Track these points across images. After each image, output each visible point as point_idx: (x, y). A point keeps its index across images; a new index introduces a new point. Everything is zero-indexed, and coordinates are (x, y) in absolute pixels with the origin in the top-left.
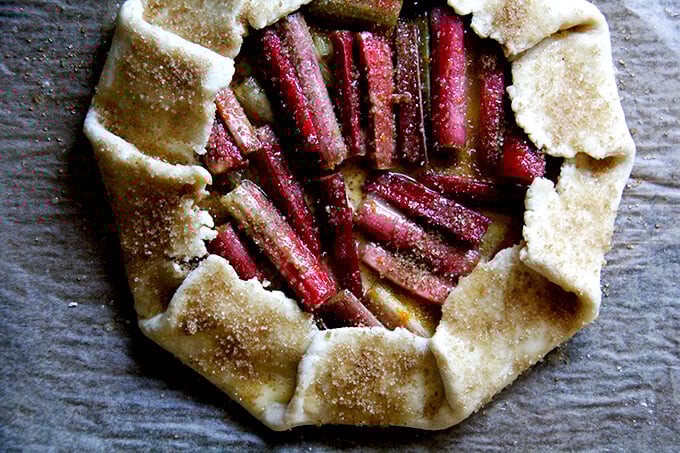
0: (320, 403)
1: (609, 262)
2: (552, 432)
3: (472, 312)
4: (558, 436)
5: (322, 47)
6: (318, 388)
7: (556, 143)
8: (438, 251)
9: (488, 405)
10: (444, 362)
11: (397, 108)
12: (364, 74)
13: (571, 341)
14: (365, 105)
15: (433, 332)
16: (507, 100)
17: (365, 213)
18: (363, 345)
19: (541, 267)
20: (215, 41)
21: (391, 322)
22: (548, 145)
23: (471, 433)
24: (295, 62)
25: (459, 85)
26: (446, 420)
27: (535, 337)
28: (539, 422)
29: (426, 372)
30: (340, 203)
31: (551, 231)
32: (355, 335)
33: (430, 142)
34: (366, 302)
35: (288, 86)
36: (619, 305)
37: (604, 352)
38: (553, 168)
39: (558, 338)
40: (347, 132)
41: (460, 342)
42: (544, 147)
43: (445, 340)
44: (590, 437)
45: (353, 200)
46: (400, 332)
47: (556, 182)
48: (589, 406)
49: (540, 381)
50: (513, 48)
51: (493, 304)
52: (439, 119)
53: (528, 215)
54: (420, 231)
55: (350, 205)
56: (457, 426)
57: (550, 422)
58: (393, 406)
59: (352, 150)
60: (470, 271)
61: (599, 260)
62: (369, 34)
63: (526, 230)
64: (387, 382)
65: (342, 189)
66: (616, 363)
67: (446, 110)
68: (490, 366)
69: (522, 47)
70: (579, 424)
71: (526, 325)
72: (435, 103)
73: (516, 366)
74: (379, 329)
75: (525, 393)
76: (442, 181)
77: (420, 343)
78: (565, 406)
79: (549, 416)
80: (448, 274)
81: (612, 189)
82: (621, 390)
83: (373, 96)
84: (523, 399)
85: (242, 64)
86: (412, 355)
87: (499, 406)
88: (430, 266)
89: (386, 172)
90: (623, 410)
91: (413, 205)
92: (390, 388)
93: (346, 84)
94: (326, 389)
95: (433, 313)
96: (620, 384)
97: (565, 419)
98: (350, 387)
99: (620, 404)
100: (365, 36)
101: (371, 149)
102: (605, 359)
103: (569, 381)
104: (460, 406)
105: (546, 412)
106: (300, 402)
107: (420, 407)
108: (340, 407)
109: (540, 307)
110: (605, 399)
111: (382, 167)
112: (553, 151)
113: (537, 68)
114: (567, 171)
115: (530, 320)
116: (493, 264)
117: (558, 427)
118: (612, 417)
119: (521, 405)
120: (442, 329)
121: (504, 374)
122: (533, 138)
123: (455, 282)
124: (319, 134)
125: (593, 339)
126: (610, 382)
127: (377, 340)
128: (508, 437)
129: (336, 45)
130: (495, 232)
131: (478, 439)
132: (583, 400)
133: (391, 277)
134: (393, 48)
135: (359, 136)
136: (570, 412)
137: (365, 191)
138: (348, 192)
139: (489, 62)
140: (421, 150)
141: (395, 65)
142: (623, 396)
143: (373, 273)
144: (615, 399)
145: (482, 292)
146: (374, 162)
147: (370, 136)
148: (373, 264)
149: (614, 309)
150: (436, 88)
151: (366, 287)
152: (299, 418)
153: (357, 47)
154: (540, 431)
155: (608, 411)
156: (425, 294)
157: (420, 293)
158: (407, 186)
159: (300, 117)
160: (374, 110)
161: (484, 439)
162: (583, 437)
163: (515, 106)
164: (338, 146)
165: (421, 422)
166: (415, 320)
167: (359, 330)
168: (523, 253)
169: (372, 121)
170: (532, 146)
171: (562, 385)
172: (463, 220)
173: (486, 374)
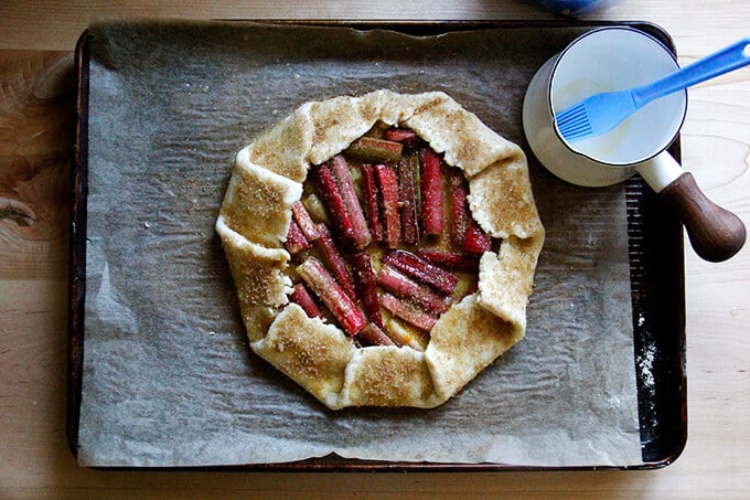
0: (359, 392)
1: (531, 302)
2: (498, 407)
3: (449, 335)
4: (501, 410)
5: (355, 174)
6: (357, 384)
7: (497, 230)
8: (427, 297)
9: (460, 392)
10: (432, 367)
11: (401, 210)
12: (380, 190)
13: (508, 351)
14: (382, 209)
15: (426, 348)
16: (467, 205)
17: (383, 276)
18: (383, 357)
19: (490, 307)
20: (291, 173)
21: (400, 343)
22: (493, 231)
23: (449, 410)
24: (339, 184)
25: (437, 196)
26: (435, 402)
27: (487, 350)
28: (491, 401)
29: (422, 372)
30: (367, 270)
31: (495, 284)
32: (378, 351)
33: (421, 231)
34: (384, 330)
35: (335, 199)
36: (538, 328)
37: (529, 357)
38: (495, 245)
39: (501, 350)
40: (371, 226)
41: (442, 354)
42: (490, 232)
43: (432, 353)
44: (521, 409)
45: (375, 267)
46: (405, 348)
47: (498, 253)
48: (519, 391)
49: (491, 376)
50: (470, 172)
51: (462, 330)
52: (426, 217)
53: (481, 274)
54: (416, 285)
55: (374, 271)
56: (442, 405)
57: (497, 401)
58: (403, 394)
59: (374, 237)
60: (447, 310)
61: (524, 301)
62: (383, 166)
63: (480, 284)
64: (399, 380)
65: (368, 261)
66: (536, 364)
67: (430, 211)
68: (461, 369)
69: (475, 171)
70: (515, 402)
71: (481, 343)
72: (423, 207)
73: (476, 368)
74: (393, 347)
75: (482, 384)
76: (428, 255)
77: (418, 355)
78: (506, 391)
79: (497, 398)
80: (433, 311)
81: (532, 257)
82: (540, 380)
83: (386, 203)
84: (480, 387)
85: (307, 186)
86: (413, 363)
87: (466, 392)
88: (422, 307)
89: (395, 250)
90: (540, 393)
91: (412, 270)
92: (400, 383)
93: (370, 197)
94: (362, 384)
95: (425, 336)
96: (538, 377)
97: (506, 398)
98: (377, 383)
99: (539, 389)
100: (380, 167)
101: (385, 236)
102: (530, 362)
103: (508, 376)
104: (443, 393)
105: (494, 396)
106: (347, 392)
107: (419, 394)
108: (371, 395)
109: (490, 332)
110: (529, 386)
111: (393, 247)
112: (495, 235)
113: (485, 184)
114: (505, 247)
115: (484, 339)
116: (461, 305)
117: (502, 404)
118: (534, 397)
119: (480, 391)
120: (431, 346)
121: (469, 373)
122: (483, 227)
123: (439, 316)
124: (353, 227)
125: (522, 349)
126: (532, 376)
127: (392, 354)
128: (472, 411)
129: (363, 173)
130: (461, 285)
131: (454, 413)
132: (516, 387)
133: (399, 314)
134: (398, 173)
135: (379, 228)
136: (509, 395)
137: (382, 261)
138: (372, 263)
139: (456, 182)
140: (416, 237)
141: (399, 184)
142: (540, 383)
143: (388, 311)
144: (536, 386)
145: (454, 323)
146: (387, 244)
147: (385, 228)
148: (389, 307)
149: (534, 330)
150: (424, 198)
151: (384, 322)
152: (347, 402)
153: (376, 174)
154: (491, 407)
155: (532, 393)
156: (420, 325)
157: (417, 324)
158: (408, 258)
159: (342, 218)
160: (387, 212)
161: (458, 413)
162: (517, 410)
163: (471, 208)
164: (366, 234)
165: (420, 404)
166: (415, 341)
167: (381, 347)
168: (479, 298)
169: (385, 219)
170: (483, 232)
171: (504, 379)
172: (442, 279)
173: (458, 373)
